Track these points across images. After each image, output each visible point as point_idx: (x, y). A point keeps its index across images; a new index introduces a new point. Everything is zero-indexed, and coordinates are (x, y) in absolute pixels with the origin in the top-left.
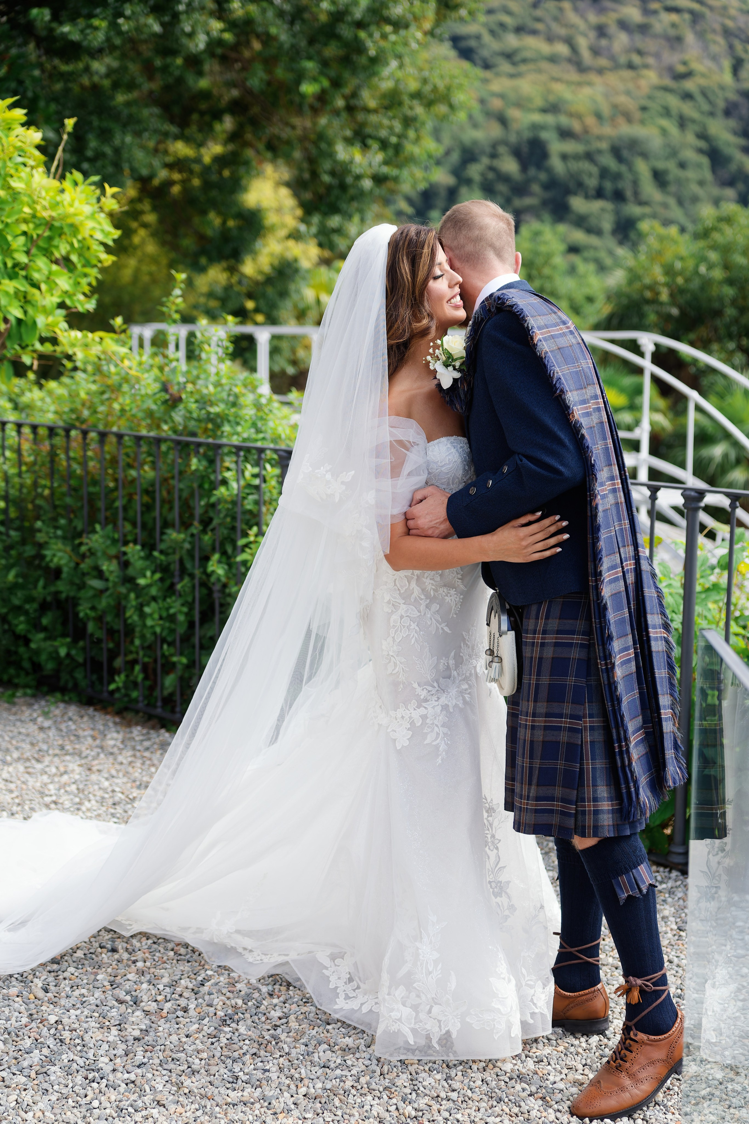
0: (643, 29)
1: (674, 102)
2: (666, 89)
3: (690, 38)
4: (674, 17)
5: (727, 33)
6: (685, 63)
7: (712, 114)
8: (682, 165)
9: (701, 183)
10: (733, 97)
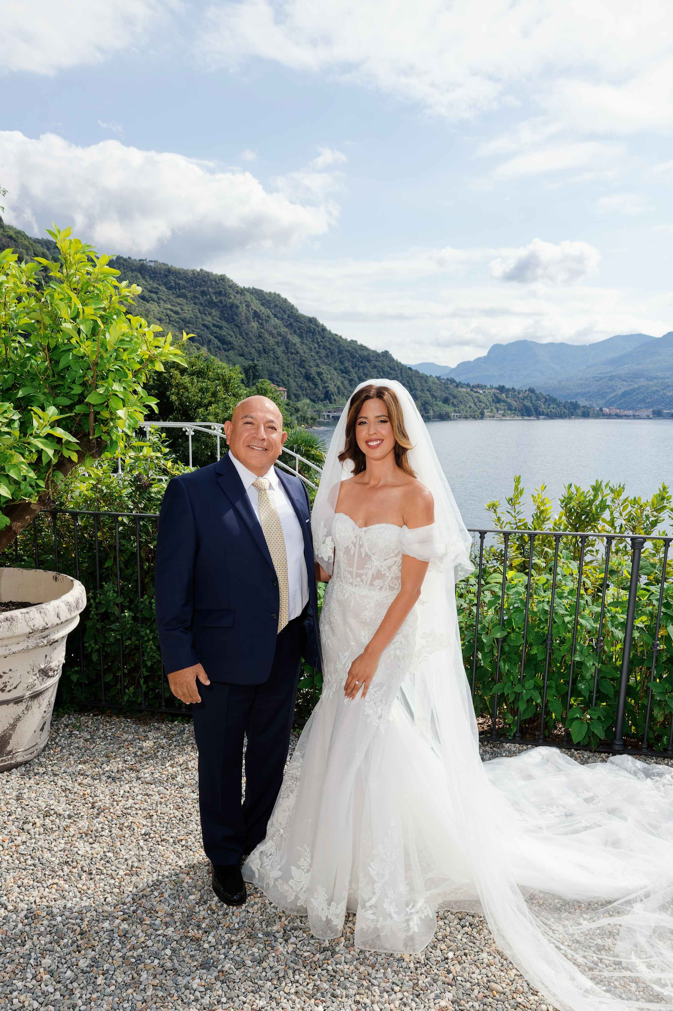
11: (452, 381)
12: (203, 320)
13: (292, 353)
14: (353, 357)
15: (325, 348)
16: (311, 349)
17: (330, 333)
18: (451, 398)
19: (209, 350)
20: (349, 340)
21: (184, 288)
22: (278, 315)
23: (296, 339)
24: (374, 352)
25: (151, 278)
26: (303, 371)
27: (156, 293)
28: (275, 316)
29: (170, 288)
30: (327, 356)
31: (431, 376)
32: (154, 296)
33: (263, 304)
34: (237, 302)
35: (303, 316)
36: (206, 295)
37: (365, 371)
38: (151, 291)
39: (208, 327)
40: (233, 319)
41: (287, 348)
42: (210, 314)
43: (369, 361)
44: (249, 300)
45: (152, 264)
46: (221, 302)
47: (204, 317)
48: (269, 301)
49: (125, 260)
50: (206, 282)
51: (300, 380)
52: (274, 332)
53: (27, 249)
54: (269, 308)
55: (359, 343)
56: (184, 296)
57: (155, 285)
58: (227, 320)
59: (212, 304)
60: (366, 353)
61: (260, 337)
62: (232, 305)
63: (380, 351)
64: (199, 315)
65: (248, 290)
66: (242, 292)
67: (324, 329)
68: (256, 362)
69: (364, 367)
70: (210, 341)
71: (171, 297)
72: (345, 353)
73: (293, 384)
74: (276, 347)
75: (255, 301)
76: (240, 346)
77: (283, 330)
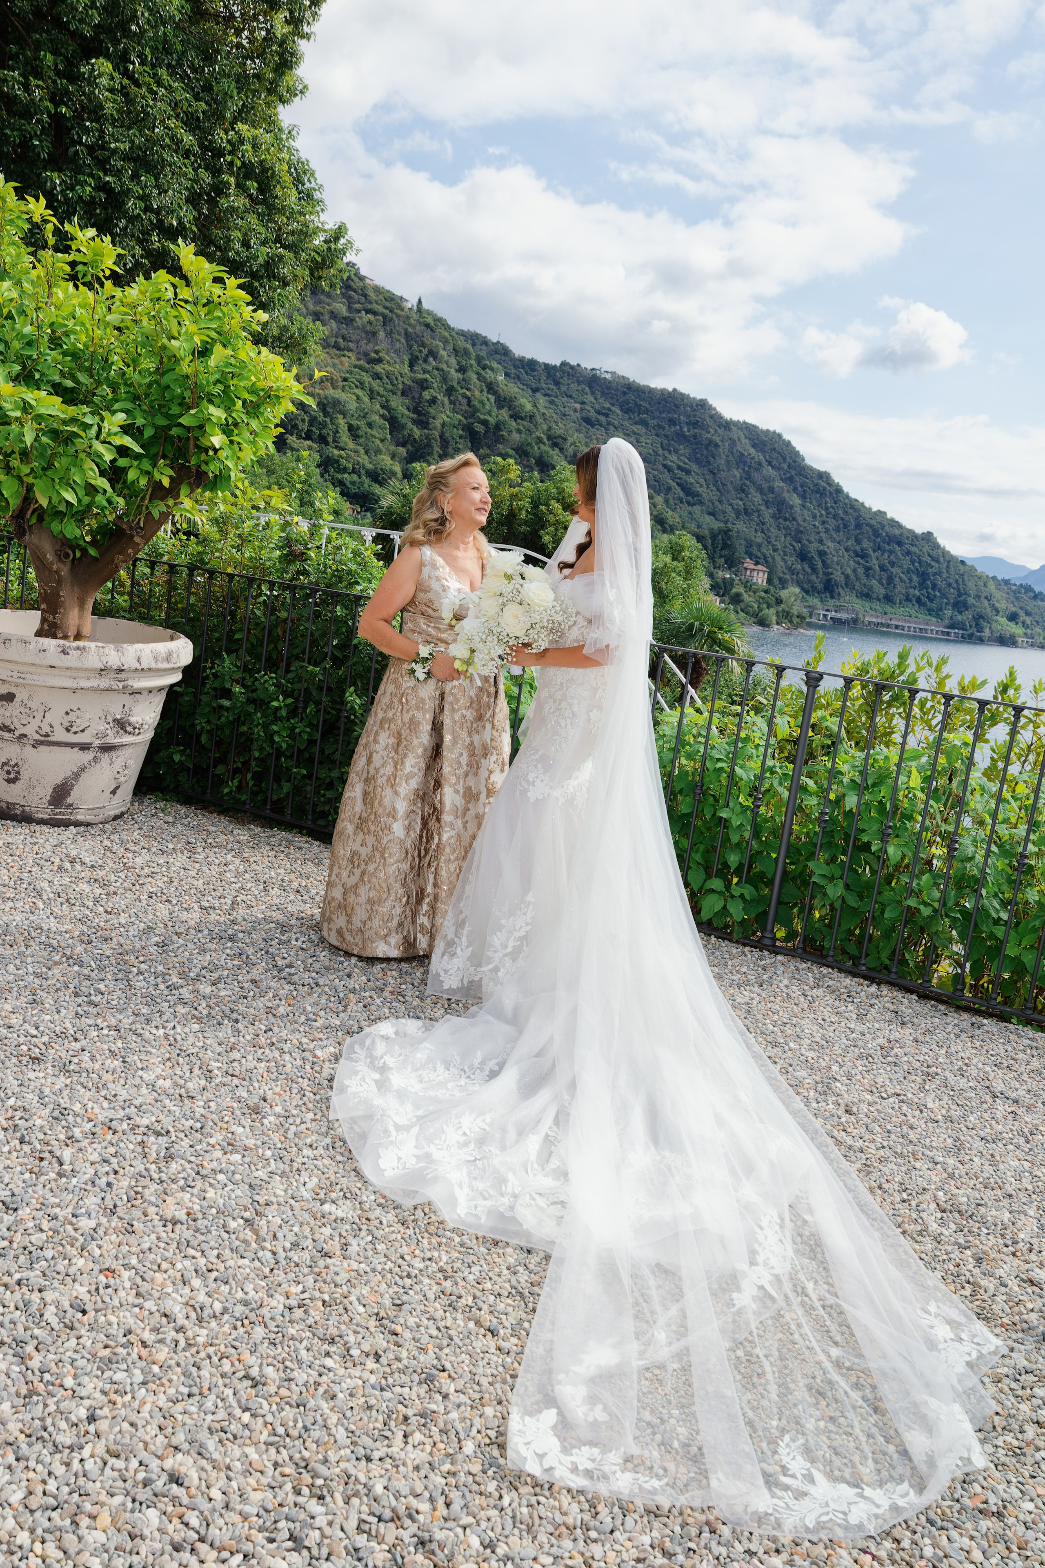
0: (348, 321)
1: (367, 378)
2: (361, 368)
3: (382, 335)
4: (370, 317)
5: (407, 334)
6: (377, 352)
7: (394, 393)
8: (370, 425)
9: (382, 441)
10: (409, 383)
11: (1028, 589)
12: (665, 458)
13: (786, 519)
14: (876, 534)
15: (835, 517)
16: (814, 517)
17: (848, 496)
18: (1022, 613)
19: (667, 501)
20: (874, 509)
21: (647, 411)
22: (774, 463)
23: (796, 501)
24: (911, 532)
25: (603, 393)
26: (798, 546)
27: (607, 415)
28: (770, 463)
29: (627, 411)
30: (837, 530)
31: (994, 578)
32: (603, 419)
33: (754, 446)
34: (717, 439)
35: (811, 469)
36: (675, 425)
37: (892, 557)
38: (599, 413)
39: (670, 470)
40: (709, 463)
41: (780, 511)
42: (676, 451)
43: (900, 544)
44: (735, 437)
45: (608, 376)
46: (695, 437)
47: (666, 454)
48: (764, 444)
49: (572, 367)
50: (676, 406)
51: (791, 560)
52: (765, 486)
53: (445, 342)
54: (763, 451)
55: (889, 516)
56: (644, 423)
57: (607, 405)
58: (698, 462)
59: (681, 437)
60: (897, 532)
61: (743, 491)
62: (711, 442)
63: (919, 530)
64: (660, 452)
65: (736, 424)
66: (727, 425)
67: (839, 490)
68: (730, 525)
69: (891, 552)
70: (669, 489)
71: (626, 423)
72: (866, 528)
73: (780, 564)
74: (763, 508)
75: (743, 440)
76: (711, 501)
77: (778, 484)
